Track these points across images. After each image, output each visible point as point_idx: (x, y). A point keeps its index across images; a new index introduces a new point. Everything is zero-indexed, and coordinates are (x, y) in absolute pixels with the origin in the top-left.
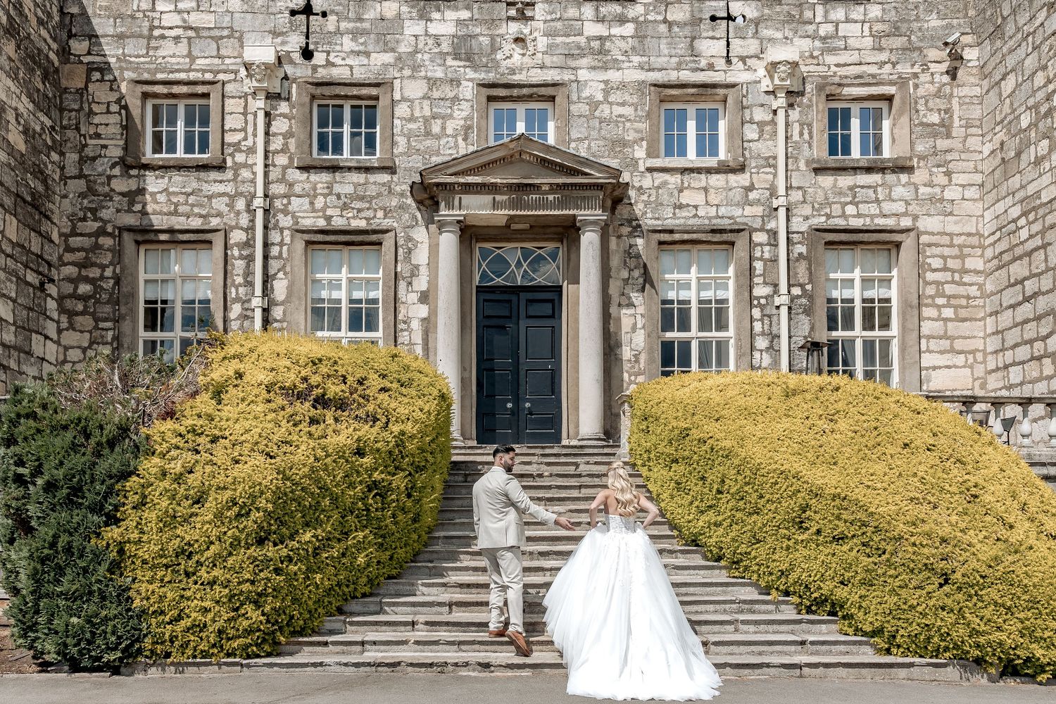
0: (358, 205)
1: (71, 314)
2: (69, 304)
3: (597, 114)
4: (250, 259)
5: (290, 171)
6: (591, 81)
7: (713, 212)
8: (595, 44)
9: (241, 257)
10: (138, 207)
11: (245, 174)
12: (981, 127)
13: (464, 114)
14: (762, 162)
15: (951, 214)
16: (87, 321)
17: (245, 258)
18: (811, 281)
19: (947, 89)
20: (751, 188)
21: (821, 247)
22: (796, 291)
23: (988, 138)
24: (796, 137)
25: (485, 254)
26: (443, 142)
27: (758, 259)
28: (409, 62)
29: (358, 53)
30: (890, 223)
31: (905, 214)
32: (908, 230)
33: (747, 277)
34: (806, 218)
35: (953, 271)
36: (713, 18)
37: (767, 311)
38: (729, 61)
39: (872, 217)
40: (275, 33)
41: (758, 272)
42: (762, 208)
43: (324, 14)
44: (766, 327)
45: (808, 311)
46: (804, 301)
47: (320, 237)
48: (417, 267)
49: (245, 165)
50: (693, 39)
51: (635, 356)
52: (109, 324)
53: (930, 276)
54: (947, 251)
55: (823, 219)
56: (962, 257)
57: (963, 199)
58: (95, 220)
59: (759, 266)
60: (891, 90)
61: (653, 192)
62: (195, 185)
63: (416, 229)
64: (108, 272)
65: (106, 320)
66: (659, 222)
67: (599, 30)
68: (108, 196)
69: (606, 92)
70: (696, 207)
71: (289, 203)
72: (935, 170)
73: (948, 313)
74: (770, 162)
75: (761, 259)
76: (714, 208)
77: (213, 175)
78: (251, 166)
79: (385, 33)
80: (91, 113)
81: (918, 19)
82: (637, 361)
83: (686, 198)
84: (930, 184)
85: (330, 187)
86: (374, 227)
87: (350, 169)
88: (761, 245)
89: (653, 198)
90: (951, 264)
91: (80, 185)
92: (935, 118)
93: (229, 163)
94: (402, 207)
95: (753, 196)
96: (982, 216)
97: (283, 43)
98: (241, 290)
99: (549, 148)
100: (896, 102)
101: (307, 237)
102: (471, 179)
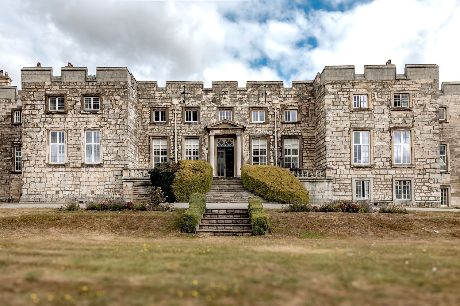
0: (195, 131)
1: (141, 152)
2: (140, 150)
3: (240, 113)
4: (174, 141)
5: (181, 124)
6: (239, 106)
7: (262, 132)
8: (240, 99)
9: (172, 141)
10: (153, 132)
11: (173, 125)
12: (314, 115)
13: (215, 113)
14: (272, 122)
15: (309, 132)
16: (144, 154)
18: (282, 146)
19: (308, 108)
20: (270, 127)
21: (284, 139)
22: (279, 147)
24: (279, 117)
25: (219, 140)
26: (210, 118)
28: (204, 103)
29: (194, 101)
30: (297, 134)
31: (300, 132)
32: (301, 136)
33: (269, 145)
34: (281, 133)
35: (309, 143)
36: (263, 94)
37: (273, 152)
38: (265, 102)
39: (293, 133)
40: (178, 98)
42: (272, 132)
43: (187, 94)
44: (273, 155)
45: (281, 151)
46: (280, 149)
47: (187, 137)
48: (206, 143)
49: (173, 123)
50: (259, 98)
52: (148, 154)
53: (305, 145)
54: (308, 140)
55: (284, 133)
56: (311, 141)
57: (311, 129)
58: (145, 134)
59: (271, 143)
60: (297, 108)
61: (251, 128)
62: (163, 127)
63: (205, 136)
64: (148, 144)
65: (147, 153)
66: (252, 134)
67: (240, 96)
68: (147, 130)
69: (242, 109)
70: (259, 131)
71: (181, 131)
72: (305, 124)
73: (308, 152)
74: (274, 122)
75: (272, 141)
77: (167, 125)
79: (199, 97)
80: (144, 114)
81: (302, 94)
83: (257, 129)
84: (304, 127)
86: (197, 135)
87: (193, 124)
88: (272, 139)
90: (309, 142)
91: (142, 128)
92: (305, 114)
93: (170, 123)
94: (203, 132)
95: (270, 129)
96: (315, 133)
97: (180, 100)
98: (173, 147)
99: (230, 121)
100: (298, 110)
101: (185, 137)
102: (216, 127)
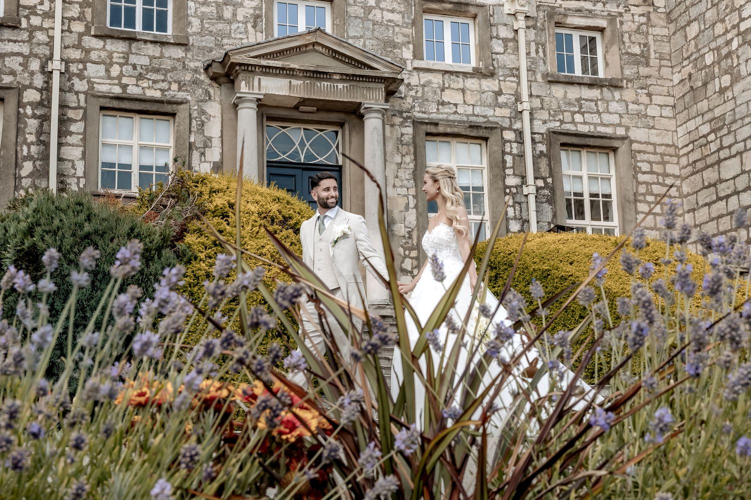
0: (155, 76)
3: (370, 17)
4: (46, 118)
5: (86, 38)
7: (470, 110)
9: (34, 116)
11: (41, 36)
12: (670, 60)
13: (253, 4)
14: (508, 72)
15: (653, 127)
17: (39, 117)
18: (551, 175)
19: (644, 28)
20: (499, 93)
21: (558, 147)
22: (540, 183)
23: (676, 69)
24: (533, 54)
25: (275, 132)
26: (234, 26)
27: (508, 154)
30: (609, 131)
31: (620, 125)
32: (623, 138)
33: (498, 168)
34: (545, 122)
35: (658, 174)
37: (518, 199)
39: (595, 125)
41: (508, 165)
42: (508, 111)
44: (517, 213)
45: (551, 201)
46: (546, 192)
48: (210, 139)
49: (41, 28)
51: (409, 232)
53: (641, 178)
54: (652, 158)
55: (558, 124)
56: (664, 163)
57: (661, 116)
59: (509, 159)
60: (603, 23)
61: (420, 89)
63: (209, 103)
66: (426, 116)
70: (456, 105)
71: (85, 68)
72: (639, 91)
74: (515, 72)
75: (510, 153)
76: (471, 107)
77: (7, 35)
78: (47, 30)
82: (410, 237)
83: (447, 96)
84: (636, 102)
85: (126, 58)
86: (168, 97)
87: (146, 41)
88: (510, 142)
89: (419, 94)
90: (657, 168)
92: (636, 50)
93: (24, 24)
94: (195, 82)
95: (501, 99)
96: (676, 131)
98: (34, 149)
100: (608, 32)
101: (102, 102)
102: (272, 63)
